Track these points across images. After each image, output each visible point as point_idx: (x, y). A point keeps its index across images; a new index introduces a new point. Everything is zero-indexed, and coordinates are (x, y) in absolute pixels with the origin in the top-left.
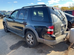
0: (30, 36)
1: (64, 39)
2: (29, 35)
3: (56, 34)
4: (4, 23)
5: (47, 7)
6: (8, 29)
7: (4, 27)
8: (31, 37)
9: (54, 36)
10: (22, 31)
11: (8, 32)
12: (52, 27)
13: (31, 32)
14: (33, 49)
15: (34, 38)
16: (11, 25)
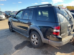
0: (35, 36)
1: (71, 40)
2: (33, 36)
3: (62, 35)
4: (9, 23)
5: (53, 6)
6: (13, 28)
7: (10, 26)
8: (36, 38)
9: (60, 36)
10: (27, 31)
11: (13, 31)
12: (58, 27)
13: (36, 33)
14: (37, 49)
15: (39, 38)
16: (15, 25)
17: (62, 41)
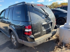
8: (14, 38)
17: (35, 41)
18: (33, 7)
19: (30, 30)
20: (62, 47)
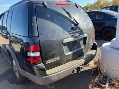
17: (47, 75)
18: (45, 7)
19: (38, 54)
20: (103, 85)
